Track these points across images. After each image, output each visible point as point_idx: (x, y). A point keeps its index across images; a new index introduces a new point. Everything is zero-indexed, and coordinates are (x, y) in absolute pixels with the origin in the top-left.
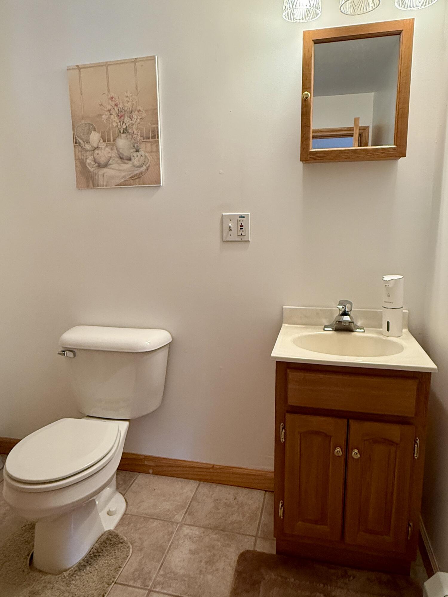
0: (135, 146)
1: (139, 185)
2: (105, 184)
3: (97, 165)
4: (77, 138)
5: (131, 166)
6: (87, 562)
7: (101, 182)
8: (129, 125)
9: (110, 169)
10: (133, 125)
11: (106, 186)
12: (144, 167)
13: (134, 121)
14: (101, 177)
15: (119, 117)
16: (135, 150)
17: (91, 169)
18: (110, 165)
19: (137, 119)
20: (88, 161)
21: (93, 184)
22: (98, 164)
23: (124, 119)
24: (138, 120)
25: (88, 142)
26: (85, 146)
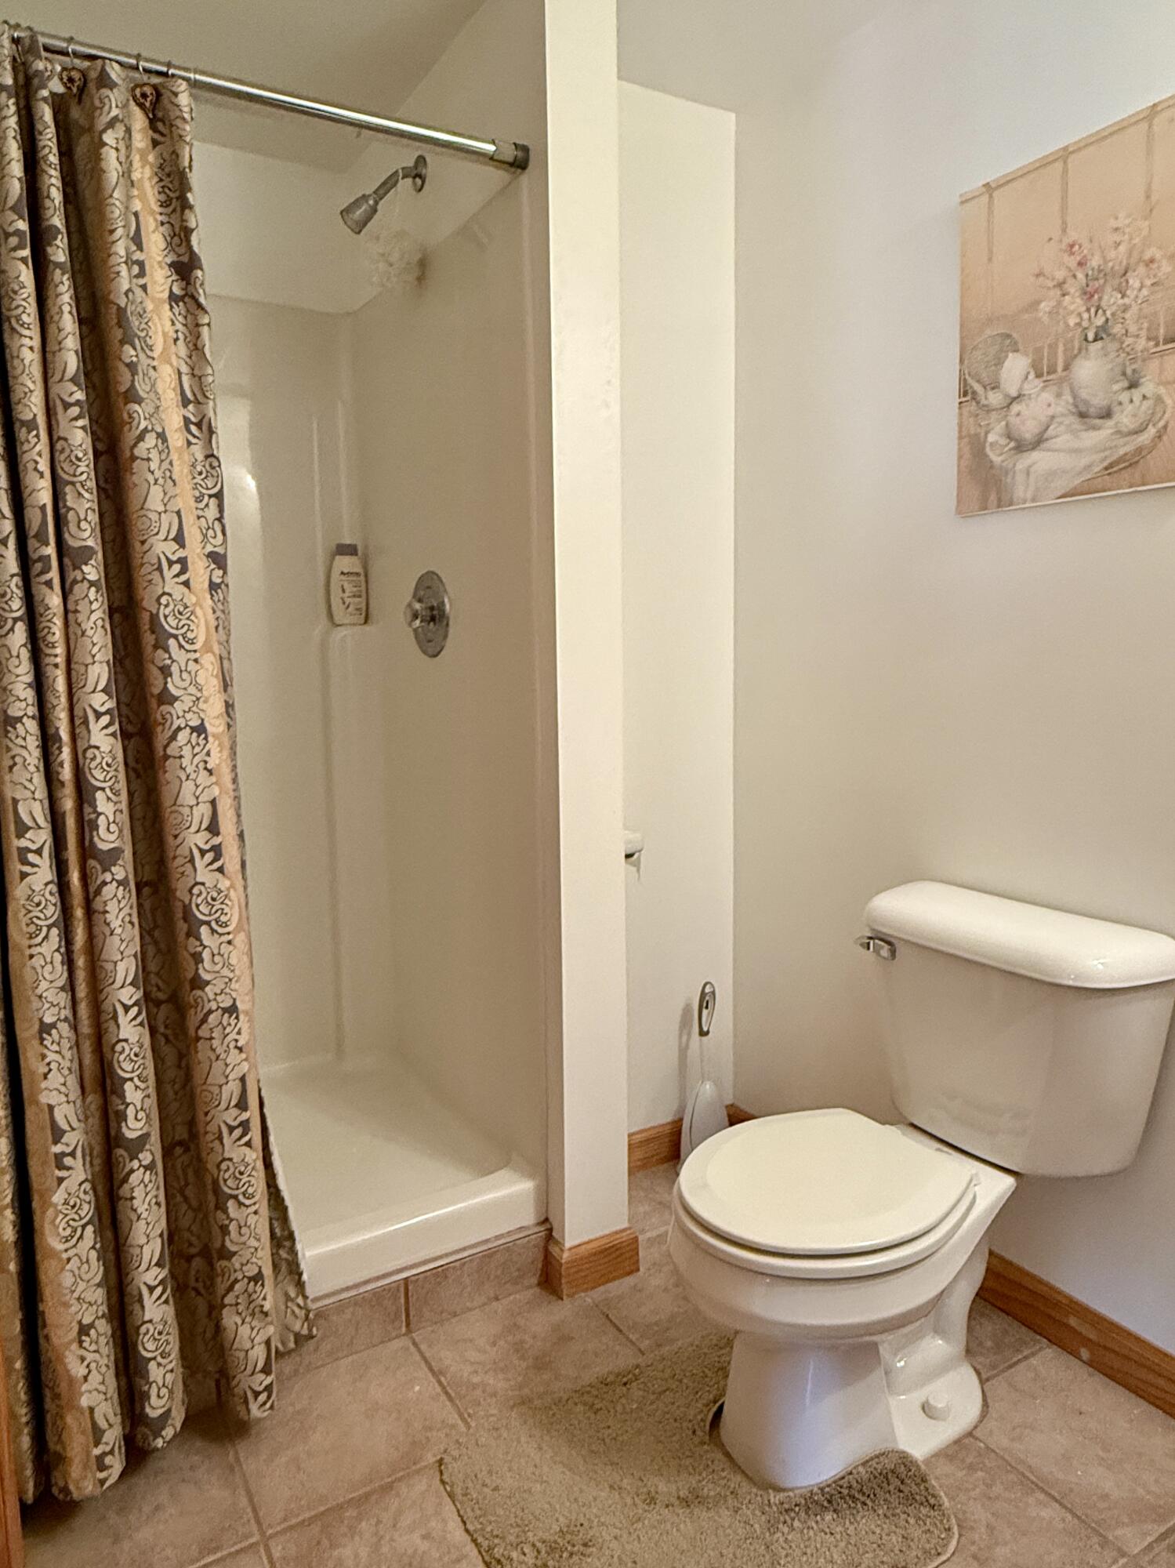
0: (1129, 371)
1: (1131, 487)
2: (1029, 495)
3: (1012, 444)
4: (970, 381)
5: (1112, 434)
6: (829, 1502)
7: (1019, 492)
8: (1113, 314)
9: (1049, 450)
10: (1126, 308)
11: (1034, 500)
12: (1152, 431)
13: (1132, 297)
14: (1020, 478)
15: (1088, 294)
16: (1126, 384)
17: (996, 459)
18: (1047, 440)
19: (1140, 290)
20: (991, 438)
21: (999, 500)
22: (1016, 440)
23: (1100, 299)
24: (1145, 292)
25: (995, 386)
26: (986, 398)
